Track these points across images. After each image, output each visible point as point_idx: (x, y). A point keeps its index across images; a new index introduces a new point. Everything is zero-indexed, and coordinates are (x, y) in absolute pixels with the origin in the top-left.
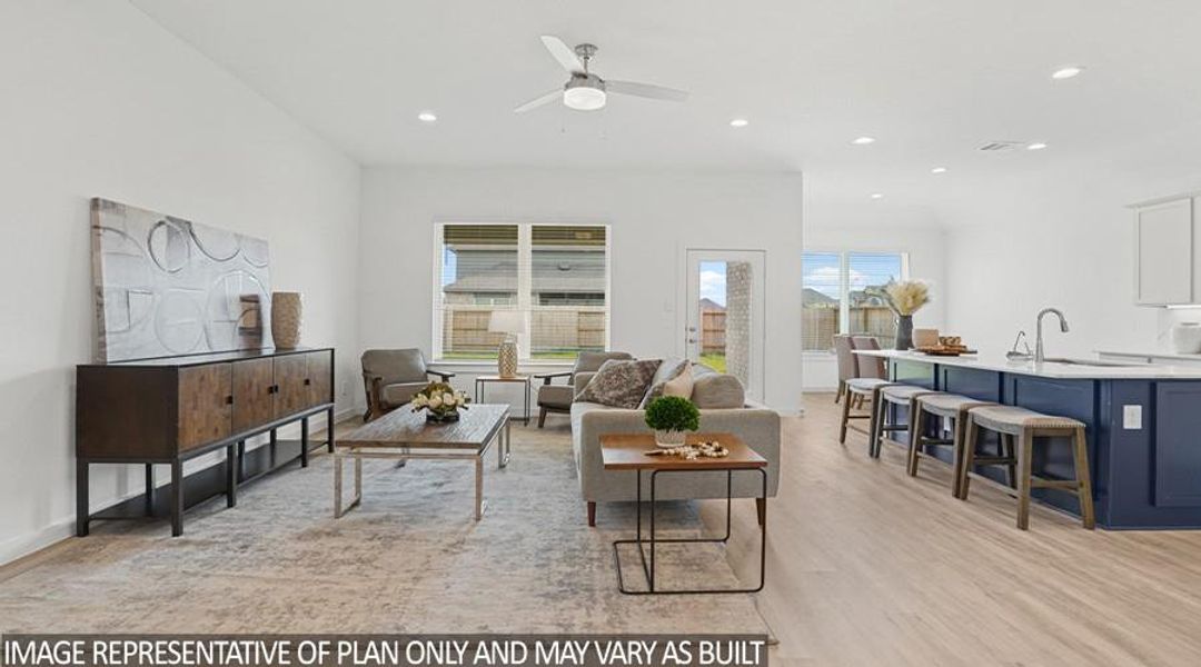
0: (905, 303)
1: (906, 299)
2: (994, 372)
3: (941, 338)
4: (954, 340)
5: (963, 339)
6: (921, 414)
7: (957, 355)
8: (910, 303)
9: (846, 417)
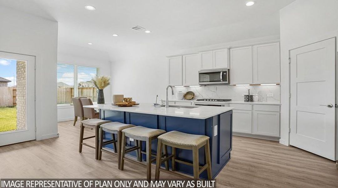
0: (101, 84)
1: (102, 83)
2: (155, 115)
3: (124, 99)
4: (130, 99)
5: (133, 99)
6: (124, 137)
7: (131, 106)
8: (103, 85)
9: (82, 139)
